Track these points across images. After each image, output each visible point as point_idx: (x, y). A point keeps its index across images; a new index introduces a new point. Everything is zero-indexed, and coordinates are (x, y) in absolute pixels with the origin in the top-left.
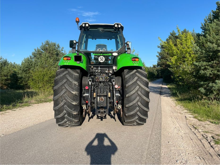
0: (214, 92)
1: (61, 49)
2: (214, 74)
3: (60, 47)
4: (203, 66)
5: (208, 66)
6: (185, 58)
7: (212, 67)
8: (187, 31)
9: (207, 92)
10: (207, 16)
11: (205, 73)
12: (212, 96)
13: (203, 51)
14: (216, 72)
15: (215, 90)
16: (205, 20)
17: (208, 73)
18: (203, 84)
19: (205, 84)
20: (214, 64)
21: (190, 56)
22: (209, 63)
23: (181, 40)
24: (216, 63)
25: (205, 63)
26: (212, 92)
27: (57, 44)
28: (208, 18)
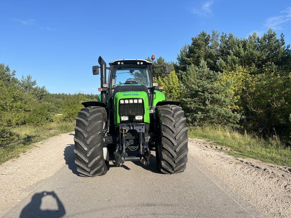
0: (197, 120)
1: (11, 73)
2: (196, 108)
3: (10, 71)
4: (189, 102)
5: (192, 101)
6: (172, 93)
7: (195, 102)
8: (162, 59)
9: (192, 121)
10: (183, 47)
11: (191, 107)
12: (196, 123)
13: (189, 90)
14: (197, 106)
15: (198, 119)
16: (181, 52)
17: (193, 106)
18: (189, 115)
19: (190, 115)
20: (196, 100)
21: (176, 91)
22: (193, 99)
23: (169, 78)
24: (197, 99)
25: (190, 99)
26: (196, 120)
27: (5, 66)
28: (183, 49)
